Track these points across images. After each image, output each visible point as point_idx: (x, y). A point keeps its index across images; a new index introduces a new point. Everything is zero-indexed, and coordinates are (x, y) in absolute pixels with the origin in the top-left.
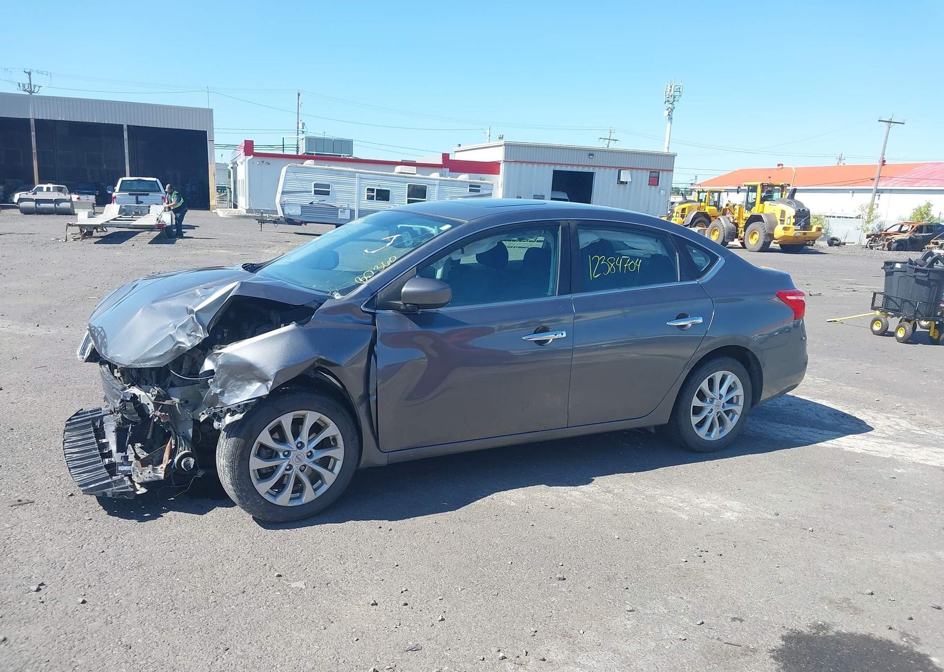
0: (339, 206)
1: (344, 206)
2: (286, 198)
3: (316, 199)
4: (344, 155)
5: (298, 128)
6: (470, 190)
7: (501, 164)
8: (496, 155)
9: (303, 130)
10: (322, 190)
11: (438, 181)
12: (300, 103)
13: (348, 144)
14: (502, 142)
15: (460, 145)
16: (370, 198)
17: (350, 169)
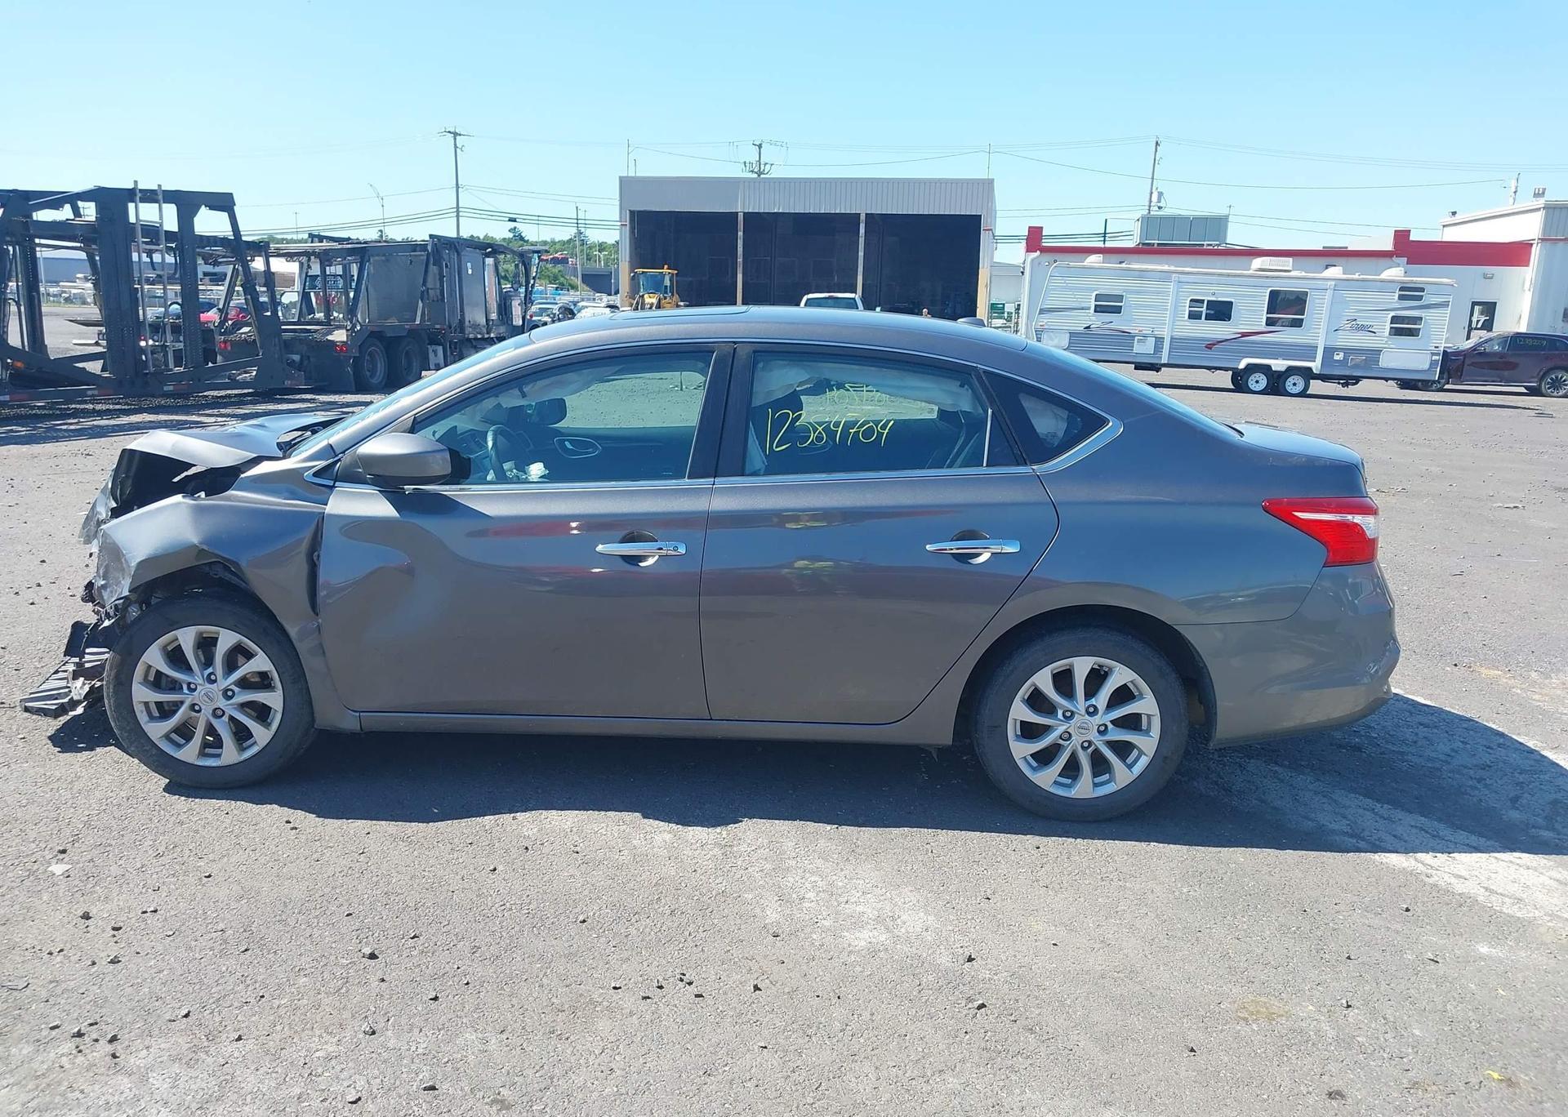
0: (1137, 331)
1: (1144, 332)
2: (1045, 321)
3: (1097, 321)
4: (1213, 244)
5: (1151, 202)
6: (1401, 298)
7: (1534, 246)
8: (1528, 228)
9: (1159, 204)
10: (1108, 305)
11: (1333, 283)
13: (1218, 224)
14: (1541, 202)
15: (1454, 213)
16: (1194, 316)
17: (1166, 268)
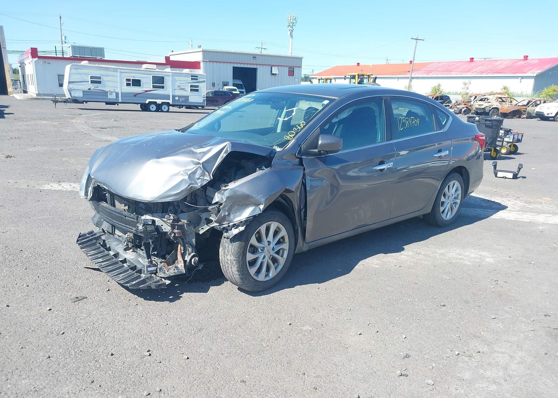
0: (108, 90)
1: (111, 91)
2: (72, 86)
3: (92, 86)
4: (98, 58)
5: (62, 40)
6: (192, 79)
7: (201, 63)
8: (197, 57)
9: (65, 41)
10: (96, 80)
11: (171, 74)
12: (62, 23)
13: (101, 51)
14: (201, 49)
15: (173, 51)
16: (128, 85)
17: (113, 67)
